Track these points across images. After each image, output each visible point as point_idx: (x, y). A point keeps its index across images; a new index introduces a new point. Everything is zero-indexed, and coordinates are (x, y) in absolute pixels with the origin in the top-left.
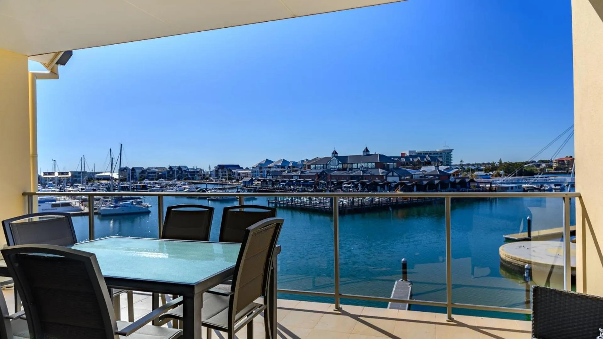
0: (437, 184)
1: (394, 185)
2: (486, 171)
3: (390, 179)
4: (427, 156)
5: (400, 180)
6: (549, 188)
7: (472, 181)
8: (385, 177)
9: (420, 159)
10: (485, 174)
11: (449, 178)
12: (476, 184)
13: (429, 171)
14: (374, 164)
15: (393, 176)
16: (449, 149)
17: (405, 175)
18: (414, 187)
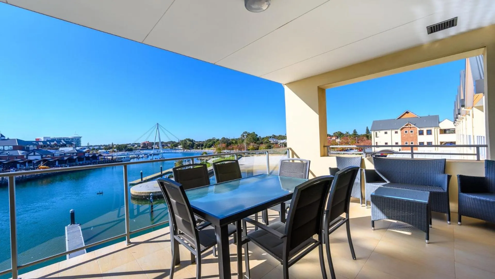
0: (76, 159)
1: (36, 162)
2: (105, 149)
3: (31, 158)
4: (62, 141)
5: (42, 158)
6: (142, 156)
7: (100, 155)
8: (25, 157)
9: (56, 143)
10: (105, 151)
11: (84, 154)
12: (103, 157)
13: (68, 151)
14: (12, 147)
15: (34, 155)
16: (78, 136)
17: (47, 154)
18: (56, 162)
